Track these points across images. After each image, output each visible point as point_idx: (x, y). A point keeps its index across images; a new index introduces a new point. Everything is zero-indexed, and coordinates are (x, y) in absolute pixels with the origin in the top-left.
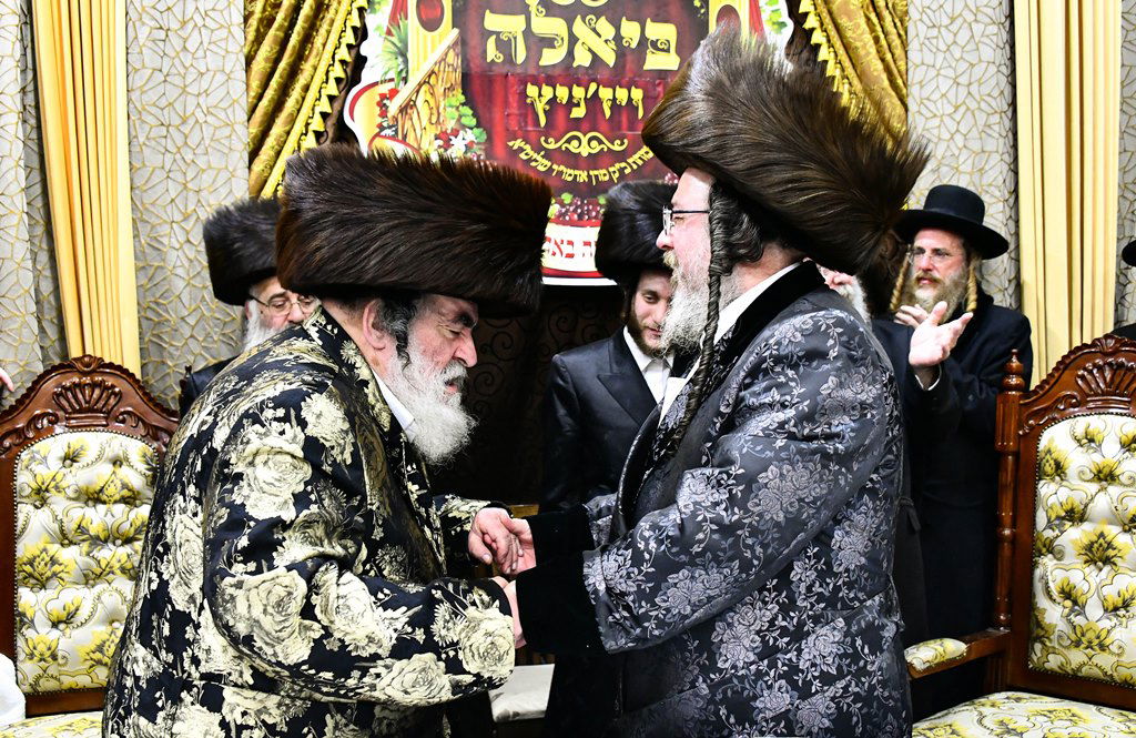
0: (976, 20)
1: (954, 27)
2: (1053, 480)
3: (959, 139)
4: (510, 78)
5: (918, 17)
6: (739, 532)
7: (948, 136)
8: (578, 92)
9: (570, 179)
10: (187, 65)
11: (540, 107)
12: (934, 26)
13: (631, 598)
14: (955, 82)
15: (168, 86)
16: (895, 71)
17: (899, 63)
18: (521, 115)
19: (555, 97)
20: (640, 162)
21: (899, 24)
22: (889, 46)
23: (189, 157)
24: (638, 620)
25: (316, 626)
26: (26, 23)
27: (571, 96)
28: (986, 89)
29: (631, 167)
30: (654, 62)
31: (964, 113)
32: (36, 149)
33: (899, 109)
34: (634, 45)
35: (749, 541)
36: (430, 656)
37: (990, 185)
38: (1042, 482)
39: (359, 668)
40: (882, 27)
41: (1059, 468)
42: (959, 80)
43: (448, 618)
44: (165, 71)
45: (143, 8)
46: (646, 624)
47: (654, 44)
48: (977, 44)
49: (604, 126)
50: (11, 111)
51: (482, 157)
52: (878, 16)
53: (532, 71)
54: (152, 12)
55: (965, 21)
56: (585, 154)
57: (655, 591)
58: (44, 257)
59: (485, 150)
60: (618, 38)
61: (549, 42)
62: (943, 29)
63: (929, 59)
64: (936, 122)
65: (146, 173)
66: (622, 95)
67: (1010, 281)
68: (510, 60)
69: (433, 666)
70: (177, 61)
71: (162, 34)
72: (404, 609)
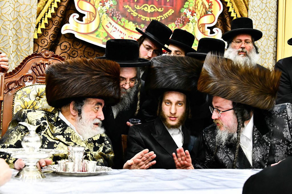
7: (259, 19)
9: (144, 20)
20: (167, 16)
29: (164, 17)
31: (264, 12)
49: (156, 3)
51: (115, 10)
56: (149, 12)
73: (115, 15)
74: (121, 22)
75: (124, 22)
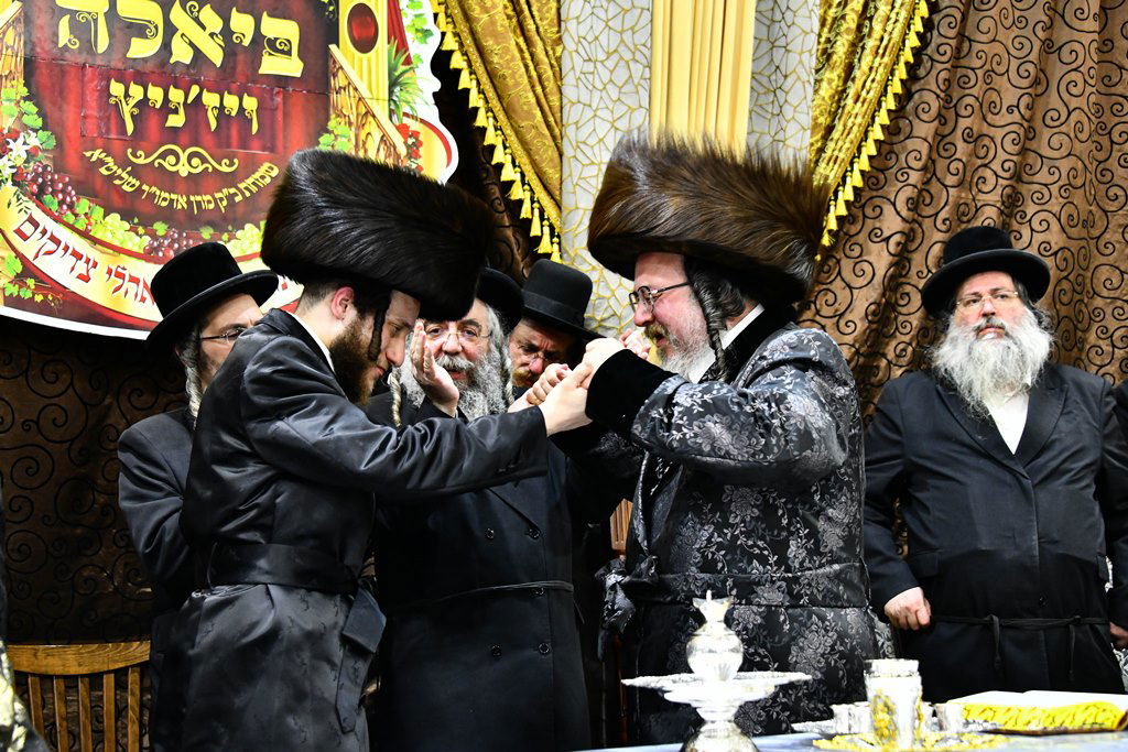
0: (634, 60)
1: (610, 64)
4: (89, 70)
5: (574, 47)
8: (176, 95)
9: (164, 204)
11: (127, 110)
12: (590, 60)
14: (612, 127)
16: (549, 112)
17: (551, 98)
18: (100, 118)
19: (146, 98)
20: (254, 189)
21: (551, 53)
22: (540, 77)
27: (166, 99)
29: (243, 194)
30: (271, 65)
33: (552, 153)
34: (246, 42)
42: (616, 124)
47: (272, 43)
48: (636, 87)
49: (208, 140)
51: (49, 169)
52: (528, 41)
53: (116, 63)
55: (622, 58)
56: (184, 173)
59: (54, 160)
60: (227, 32)
61: (141, 30)
62: (598, 65)
63: (585, 98)
66: (231, 102)
68: (89, 45)
73: (50, 189)
74: (76, 215)
75: (86, 214)
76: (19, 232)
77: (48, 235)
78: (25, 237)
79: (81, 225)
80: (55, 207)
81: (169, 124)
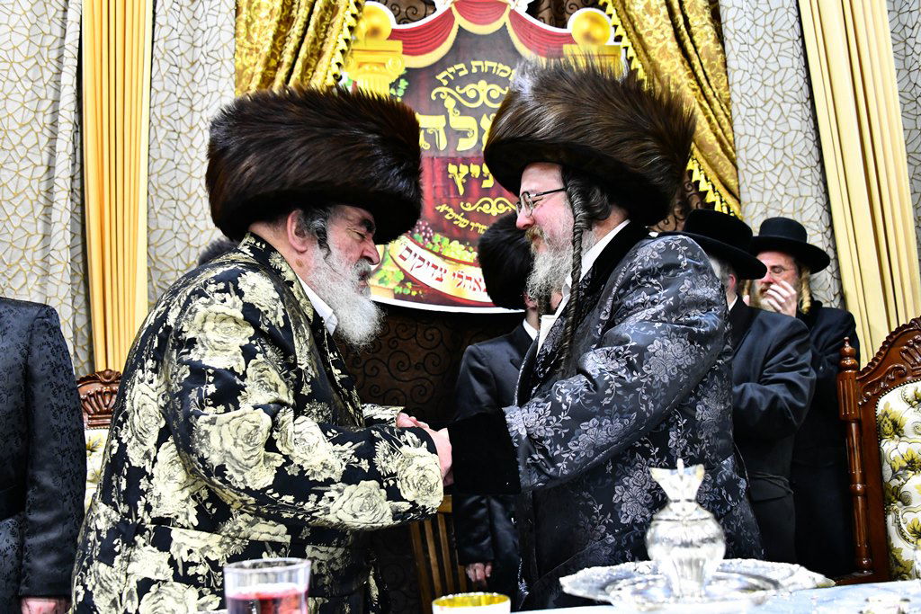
0: (784, 102)
1: (767, 108)
2: (893, 438)
3: (780, 189)
4: (436, 160)
5: (739, 100)
6: (638, 389)
7: (771, 187)
10: (193, 157)
11: (459, 181)
12: (752, 107)
13: (549, 442)
14: (772, 146)
15: (178, 172)
16: (726, 142)
17: (728, 135)
18: (444, 187)
19: (470, 173)
21: (725, 107)
22: (719, 123)
23: (192, 223)
24: (553, 461)
25: (278, 456)
26: (77, 131)
27: (482, 172)
28: (797, 150)
31: (782, 170)
32: (79, 220)
33: (731, 168)
35: (645, 398)
36: (373, 483)
37: (809, 221)
38: (884, 441)
39: (316, 492)
40: (712, 110)
41: (897, 428)
42: (775, 145)
43: (387, 453)
44: (176, 161)
45: (162, 117)
46: (559, 465)
48: (786, 118)
50: (63, 190)
52: (709, 102)
53: (453, 155)
54: (168, 119)
55: (775, 102)
56: (493, 214)
57: (569, 437)
58: (80, 300)
61: (464, 134)
62: (759, 110)
63: (751, 131)
64: (761, 177)
65: (159, 233)
67: (835, 296)
68: (435, 147)
69: (376, 493)
70: (185, 155)
71: (175, 135)
72: (350, 444)
73: (417, 231)
74: (433, 244)
75: (439, 243)
76: (401, 256)
77: (418, 256)
78: (405, 259)
79: (436, 249)
80: (421, 240)
81: (483, 186)
